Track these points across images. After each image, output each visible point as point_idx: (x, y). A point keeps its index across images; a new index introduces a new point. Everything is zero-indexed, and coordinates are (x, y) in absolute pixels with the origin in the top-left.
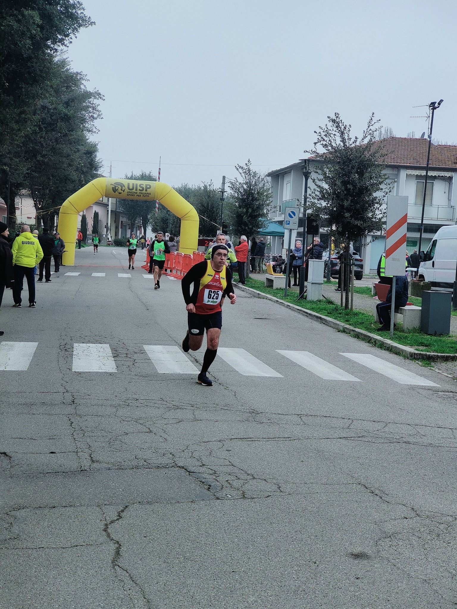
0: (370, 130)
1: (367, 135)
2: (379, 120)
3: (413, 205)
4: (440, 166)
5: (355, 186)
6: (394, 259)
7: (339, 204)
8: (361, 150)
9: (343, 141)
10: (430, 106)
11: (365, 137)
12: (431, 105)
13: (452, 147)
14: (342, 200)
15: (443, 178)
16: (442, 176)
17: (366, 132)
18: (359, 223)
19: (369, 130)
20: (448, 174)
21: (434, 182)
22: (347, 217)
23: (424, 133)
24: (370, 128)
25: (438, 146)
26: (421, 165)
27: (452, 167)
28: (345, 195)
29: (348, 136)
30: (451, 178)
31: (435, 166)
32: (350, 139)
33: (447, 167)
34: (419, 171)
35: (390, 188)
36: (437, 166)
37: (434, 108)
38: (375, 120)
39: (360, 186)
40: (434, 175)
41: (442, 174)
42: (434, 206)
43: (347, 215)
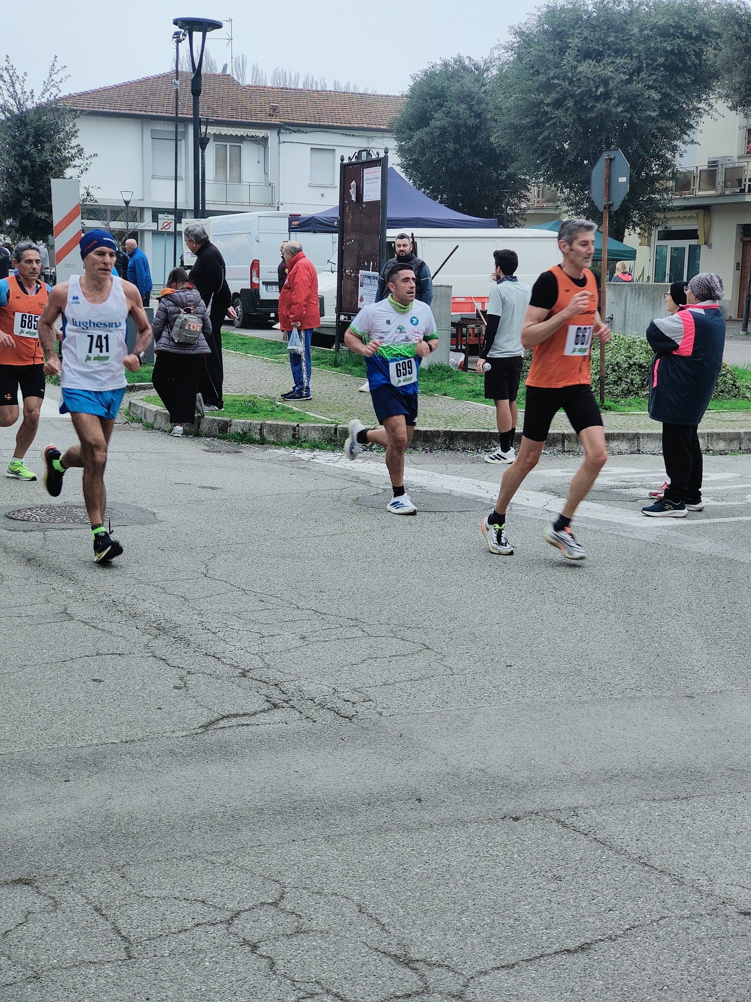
0: (52, 80)
1: (48, 88)
2: (65, 67)
3: (212, 182)
4: (248, 121)
5: (33, 162)
6: (67, 266)
7: (14, 188)
8: (40, 110)
9: (14, 96)
10: (174, 38)
11: (46, 90)
12: (175, 36)
13: (268, 89)
14: (17, 182)
15: (253, 139)
16: (253, 136)
17: (46, 83)
18: (42, 215)
19: (50, 81)
20: (260, 133)
21: (242, 145)
22: (26, 207)
23: (226, 65)
24: (52, 77)
25: (246, 88)
26: (219, 119)
27: (265, 122)
28: (21, 174)
29: (22, 89)
30: (265, 140)
31: (240, 120)
32: (25, 92)
33: (258, 121)
34: (217, 128)
35: (87, 164)
36: (243, 120)
37: (178, 41)
38: (58, 66)
39: (42, 162)
40: (239, 135)
41: (252, 132)
42: (244, 184)
43: (26, 203)
